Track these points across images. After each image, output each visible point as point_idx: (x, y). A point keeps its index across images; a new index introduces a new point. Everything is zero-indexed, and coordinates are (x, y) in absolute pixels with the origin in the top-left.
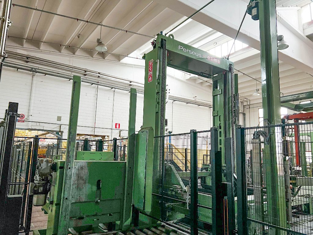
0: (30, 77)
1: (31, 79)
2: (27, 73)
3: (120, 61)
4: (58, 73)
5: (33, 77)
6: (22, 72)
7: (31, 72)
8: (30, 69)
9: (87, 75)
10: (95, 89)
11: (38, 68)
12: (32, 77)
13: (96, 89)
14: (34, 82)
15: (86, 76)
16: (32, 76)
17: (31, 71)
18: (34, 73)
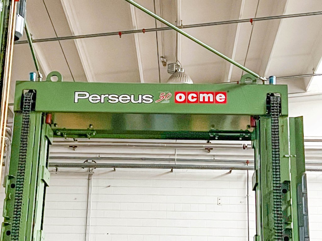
0: (83, 181)
1: (86, 184)
2: (76, 173)
3: (305, 90)
4: (142, 159)
5: (89, 179)
6: (67, 173)
7: (86, 169)
8: (82, 162)
9: (212, 149)
10: (242, 183)
11: (98, 156)
12: (87, 181)
13: (245, 181)
14: (93, 190)
15: (212, 153)
16: (87, 177)
17: (83, 166)
18: (91, 169)
